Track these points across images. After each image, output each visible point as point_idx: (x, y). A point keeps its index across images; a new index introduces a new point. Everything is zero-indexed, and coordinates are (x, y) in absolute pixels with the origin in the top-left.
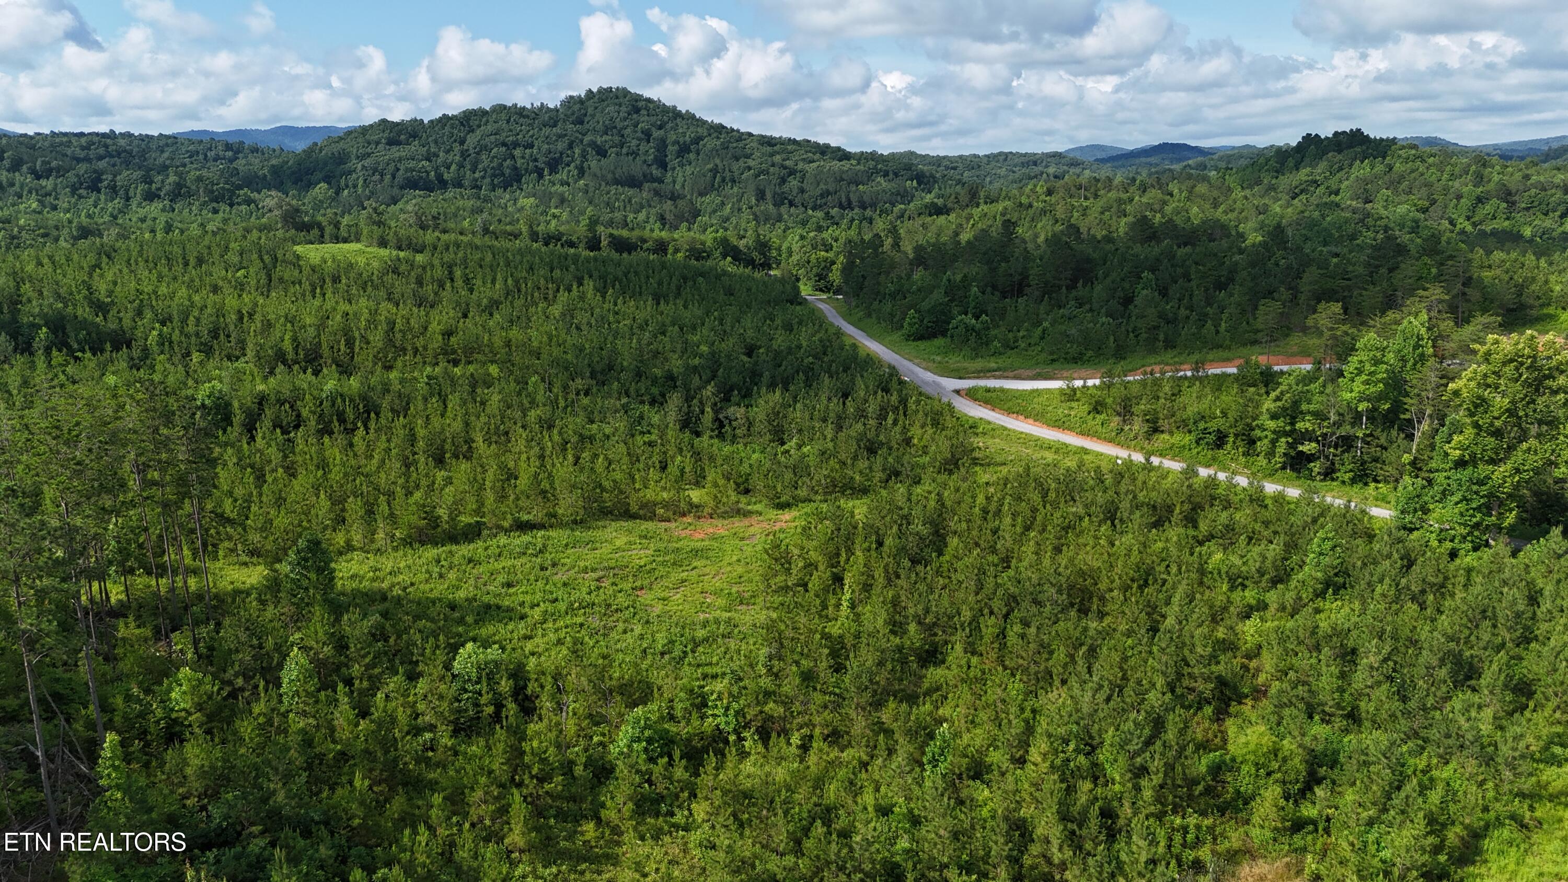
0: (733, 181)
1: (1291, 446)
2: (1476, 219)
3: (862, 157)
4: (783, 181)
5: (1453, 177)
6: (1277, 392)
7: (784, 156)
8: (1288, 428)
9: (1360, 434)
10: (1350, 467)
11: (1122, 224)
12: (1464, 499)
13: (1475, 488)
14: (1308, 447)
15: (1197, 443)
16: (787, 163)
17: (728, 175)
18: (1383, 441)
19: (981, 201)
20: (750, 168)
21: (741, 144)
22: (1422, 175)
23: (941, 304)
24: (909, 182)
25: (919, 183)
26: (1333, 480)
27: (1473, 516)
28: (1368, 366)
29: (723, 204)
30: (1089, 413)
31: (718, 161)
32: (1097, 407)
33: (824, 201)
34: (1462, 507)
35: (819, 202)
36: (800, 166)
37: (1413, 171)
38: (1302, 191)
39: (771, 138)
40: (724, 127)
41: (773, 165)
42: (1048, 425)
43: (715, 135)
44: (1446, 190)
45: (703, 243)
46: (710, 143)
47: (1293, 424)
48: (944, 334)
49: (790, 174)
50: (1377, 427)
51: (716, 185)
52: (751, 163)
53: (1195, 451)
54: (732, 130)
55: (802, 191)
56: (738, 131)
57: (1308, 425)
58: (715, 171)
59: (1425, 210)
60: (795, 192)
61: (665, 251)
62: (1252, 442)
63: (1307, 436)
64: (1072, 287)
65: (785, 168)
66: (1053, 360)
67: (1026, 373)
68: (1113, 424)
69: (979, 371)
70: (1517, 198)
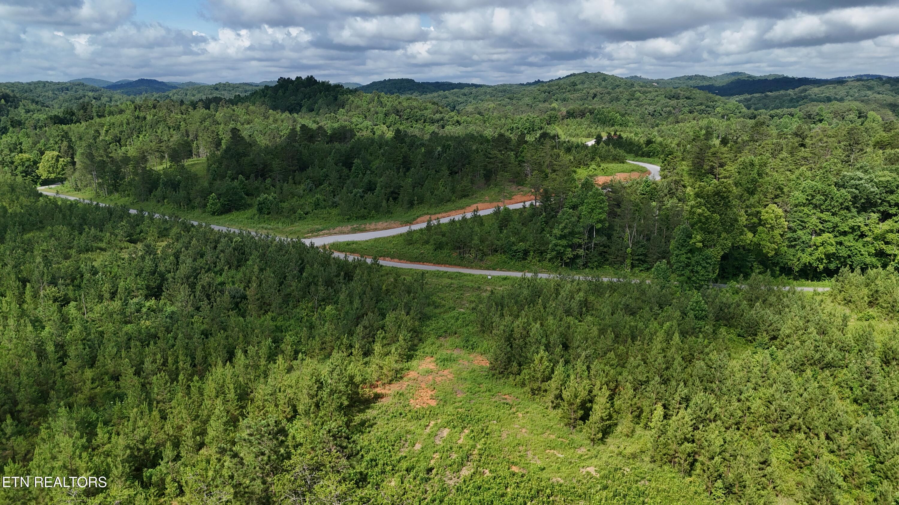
1: (572, 252)
2: (387, 124)
5: (368, 103)
10: (595, 259)
11: (221, 129)
22: (353, 101)
23: (234, 188)
26: (587, 267)
44: (368, 110)
48: (238, 208)
53: (512, 264)
62: (542, 254)
66: (348, 219)
67: (345, 229)
68: (455, 255)
69: (312, 232)
70: (401, 114)
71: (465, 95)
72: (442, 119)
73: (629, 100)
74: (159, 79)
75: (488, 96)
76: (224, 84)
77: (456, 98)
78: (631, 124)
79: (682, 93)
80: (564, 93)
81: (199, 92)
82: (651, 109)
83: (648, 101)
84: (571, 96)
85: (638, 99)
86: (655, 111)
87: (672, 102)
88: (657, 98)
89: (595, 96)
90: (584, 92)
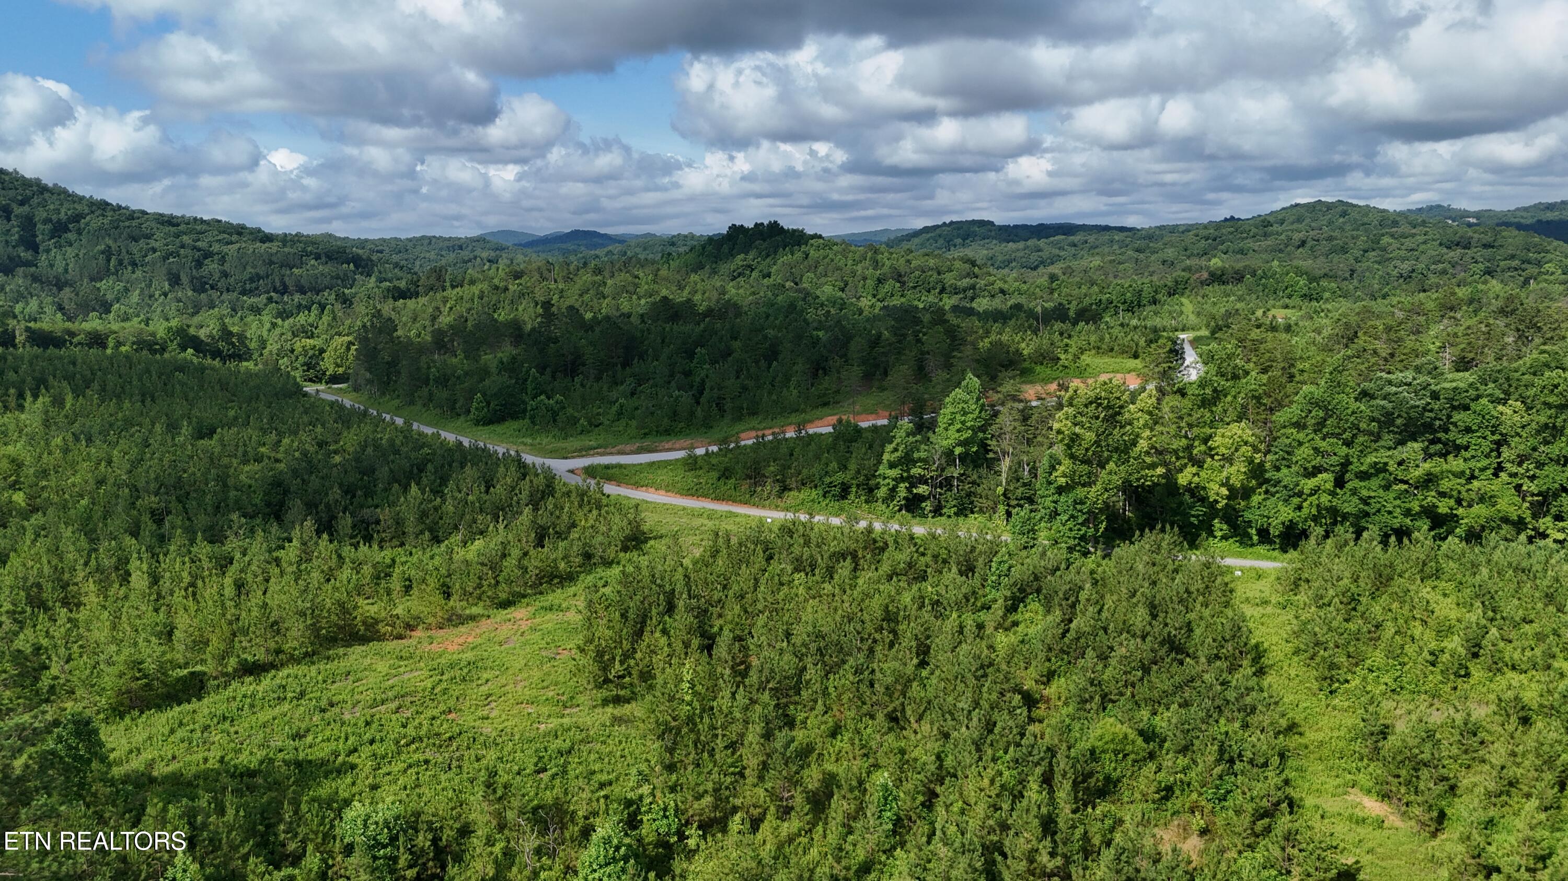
0: (134, 264)
1: (909, 490)
2: (879, 297)
3: (285, 239)
4: (199, 264)
5: (856, 262)
6: (893, 445)
7: (194, 236)
8: (905, 475)
9: (955, 475)
10: (953, 503)
11: (604, 305)
12: (1072, 516)
13: (1078, 507)
14: (922, 489)
15: (824, 496)
16: (199, 244)
17: (126, 259)
18: (975, 477)
19: (448, 284)
20: (154, 250)
21: (135, 223)
22: (832, 260)
23: (508, 387)
24: (345, 266)
25: (356, 267)
26: (941, 515)
27: (1079, 530)
28: (958, 417)
29: (127, 290)
30: (719, 479)
31: (111, 243)
32: (726, 474)
33: (254, 285)
34: (1070, 524)
35: (248, 286)
36: (216, 248)
37: (824, 258)
38: (739, 275)
39: (172, 217)
40: (107, 204)
41: (183, 246)
42: (681, 495)
43: (99, 212)
44: (854, 274)
45: (153, 334)
46: (94, 222)
47: (908, 471)
48: (514, 416)
49: (206, 258)
50: (968, 467)
51: (113, 270)
52: (153, 243)
53: (824, 504)
54: (119, 207)
55: (225, 275)
56: (127, 208)
57: (920, 471)
58: (108, 253)
59: (843, 290)
60: (216, 276)
61: (104, 346)
62: (871, 490)
63: (922, 480)
64: (626, 364)
65: (199, 250)
66: (645, 434)
67: (628, 448)
68: (745, 486)
69: (580, 450)
70: (906, 279)
71: (1075, 245)
72: (973, 287)
73: (1366, 251)
74: (602, 231)
75: (1115, 247)
76: (686, 236)
77: (1057, 252)
78: (1327, 295)
79: (1476, 236)
80: (1243, 239)
81: (645, 249)
82: (1406, 267)
83: (1403, 253)
84: (1256, 246)
85: (1384, 249)
86: (1413, 271)
87: (1452, 254)
88: (1422, 247)
89: (1303, 243)
90: (1283, 237)
